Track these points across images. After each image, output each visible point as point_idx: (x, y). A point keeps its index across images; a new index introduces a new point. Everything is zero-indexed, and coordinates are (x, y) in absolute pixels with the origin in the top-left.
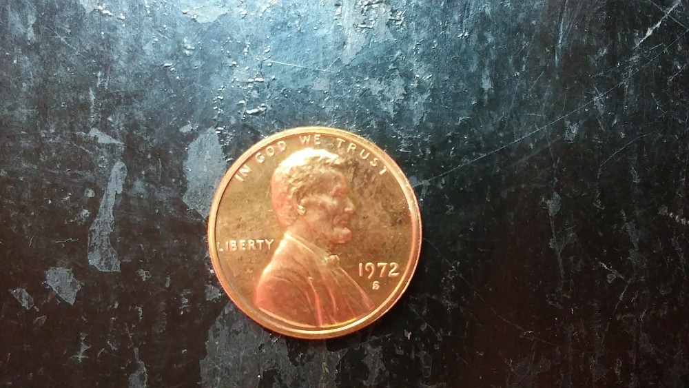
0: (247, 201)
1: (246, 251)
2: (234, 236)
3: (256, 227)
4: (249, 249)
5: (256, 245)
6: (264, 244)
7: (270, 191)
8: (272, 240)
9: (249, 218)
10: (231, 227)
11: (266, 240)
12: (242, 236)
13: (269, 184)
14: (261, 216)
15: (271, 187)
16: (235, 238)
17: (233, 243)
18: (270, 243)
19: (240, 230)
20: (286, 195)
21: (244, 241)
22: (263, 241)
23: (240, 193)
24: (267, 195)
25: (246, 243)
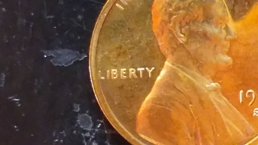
0: (127, 30)
1: (128, 79)
2: (115, 64)
3: (137, 55)
4: (130, 77)
5: (138, 73)
6: (145, 72)
7: (151, 18)
8: (153, 68)
9: (129, 46)
10: (111, 56)
11: (147, 68)
12: (123, 65)
13: (150, 12)
14: (142, 44)
15: (151, 15)
16: (115, 67)
17: (114, 71)
18: (151, 71)
19: (121, 59)
20: (166, 24)
21: (125, 69)
22: (143, 69)
23: (121, 21)
24: (147, 23)
25: (128, 71)
